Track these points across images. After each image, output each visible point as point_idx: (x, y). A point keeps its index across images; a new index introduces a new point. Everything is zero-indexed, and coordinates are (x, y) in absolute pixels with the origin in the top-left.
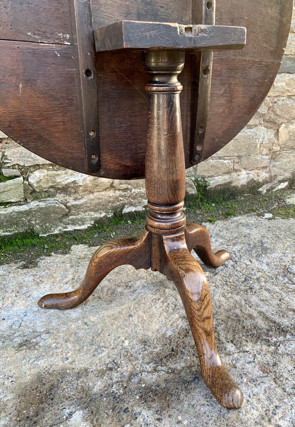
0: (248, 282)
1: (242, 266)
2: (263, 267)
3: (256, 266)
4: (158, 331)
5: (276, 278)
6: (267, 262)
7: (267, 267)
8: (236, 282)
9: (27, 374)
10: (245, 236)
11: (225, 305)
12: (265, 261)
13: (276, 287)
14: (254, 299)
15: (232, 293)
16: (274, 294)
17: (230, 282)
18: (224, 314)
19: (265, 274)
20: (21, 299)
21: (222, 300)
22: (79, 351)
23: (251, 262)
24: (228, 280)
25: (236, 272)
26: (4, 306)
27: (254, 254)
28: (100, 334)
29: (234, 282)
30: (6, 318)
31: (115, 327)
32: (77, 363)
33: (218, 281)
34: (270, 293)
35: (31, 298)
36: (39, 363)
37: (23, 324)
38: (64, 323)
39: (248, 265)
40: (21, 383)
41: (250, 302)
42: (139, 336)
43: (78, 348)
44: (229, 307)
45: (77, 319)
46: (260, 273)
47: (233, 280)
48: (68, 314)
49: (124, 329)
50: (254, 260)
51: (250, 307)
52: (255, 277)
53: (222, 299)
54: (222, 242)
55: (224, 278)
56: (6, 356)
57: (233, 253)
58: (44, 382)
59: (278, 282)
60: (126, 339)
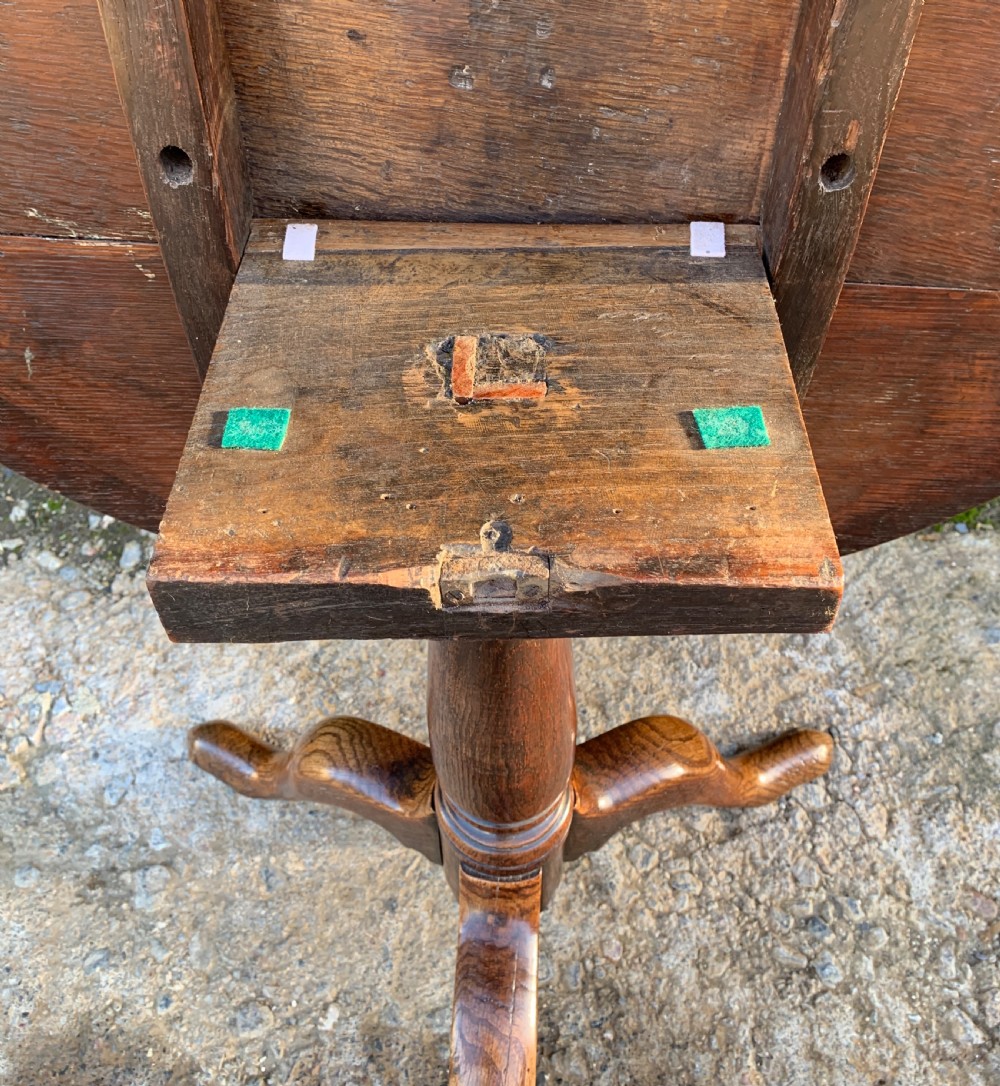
0: (818, 934)
1: (844, 835)
2: (917, 875)
3: (898, 856)
4: (432, 1014)
5: (934, 957)
6: (947, 855)
7: (933, 881)
8: (777, 911)
9: (64, 1007)
10: (944, 669)
11: (681, 1009)
12: (939, 848)
13: (906, 1009)
14: (791, 1033)
15: (736, 957)
16: (877, 1040)
17: (758, 903)
18: (655, 1052)
19: (907, 914)
20: (161, 690)
21: (683, 982)
22: (209, 980)
23: (890, 823)
24: (757, 888)
25: (804, 860)
26: (116, 702)
27: (922, 786)
28: (282, 942)
29: (768, 911)
30: (102, 752)
31: (329, 932)
32: (184, 1029)
33: (722, 875)
34: (864, 1026)
35: (185, 699)
36: (103, 979)
37: (129, 798)
38: (218, 849)
39: (870, 839)
40: (38, 1034)
41: (770, 1041)
42: (375, 1008)
43: (209, 968)
44: (686, 1030)
45: (256, 846)
46: (888, 903)
47: (771, 898)
48: (245, 809)
49: (349, 955)
50: (903, 824)
51: (759, 1060)
52: (858, 918)
53: (688, 976)
54: (843, 669)
55: (749, 870)
56: (50, 905)
57: (850, 747)
58: (86, 1059)
59: (926, 983)
60: (336, 1000)
